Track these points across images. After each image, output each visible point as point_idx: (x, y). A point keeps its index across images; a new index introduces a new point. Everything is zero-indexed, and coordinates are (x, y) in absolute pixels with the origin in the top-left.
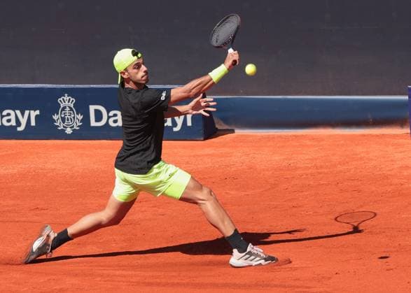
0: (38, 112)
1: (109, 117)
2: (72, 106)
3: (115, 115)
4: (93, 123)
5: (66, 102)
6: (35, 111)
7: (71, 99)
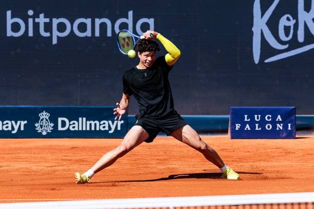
0: (26, 122)
1: (70, 125)
2: (47, 118)
3: (74, 124)
4: (60, 128)
5: (44, 115)
6: (24, 121)
7: (48, 114)
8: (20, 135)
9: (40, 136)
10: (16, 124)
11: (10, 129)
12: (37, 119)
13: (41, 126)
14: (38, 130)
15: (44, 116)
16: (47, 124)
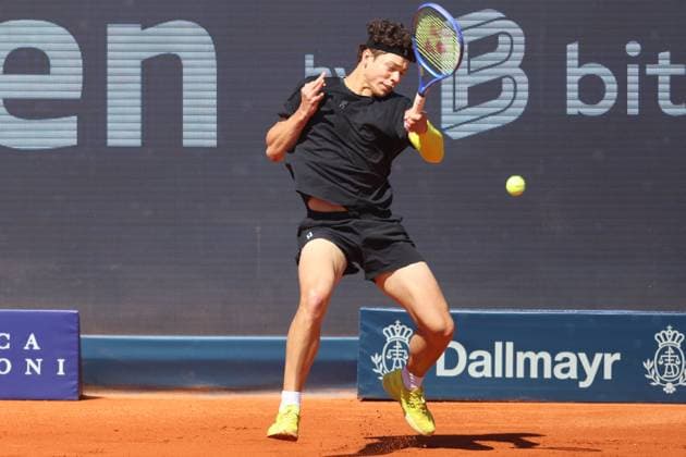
8: (602, 392)
9: (657, 396)
10: (591, 360)
11: (573, 374)
12: (650, 350)
13: (661, 370)
14: (652, 380)
15: (669, 340)
16: (679, 363)
